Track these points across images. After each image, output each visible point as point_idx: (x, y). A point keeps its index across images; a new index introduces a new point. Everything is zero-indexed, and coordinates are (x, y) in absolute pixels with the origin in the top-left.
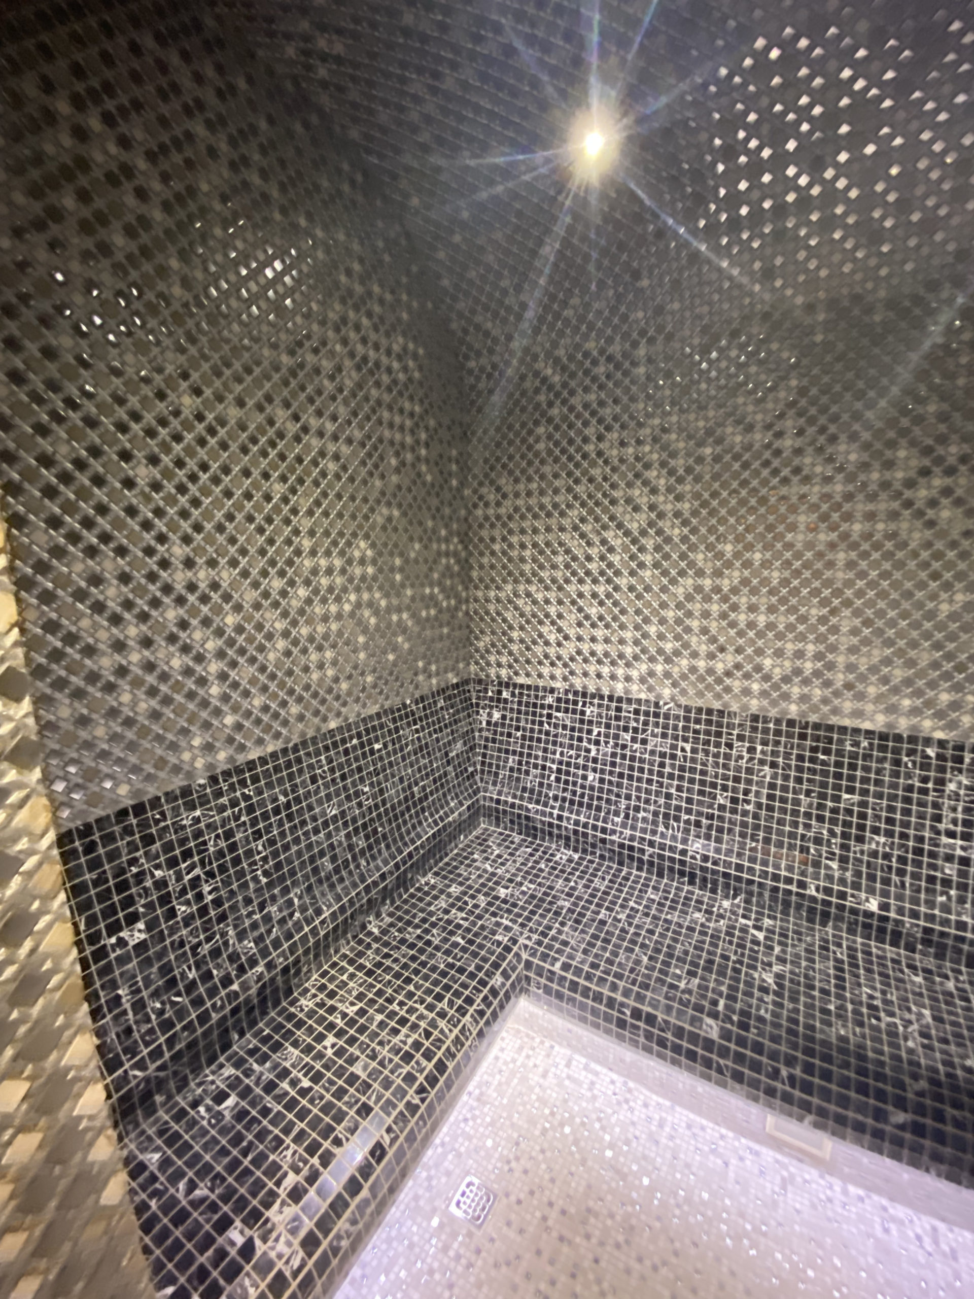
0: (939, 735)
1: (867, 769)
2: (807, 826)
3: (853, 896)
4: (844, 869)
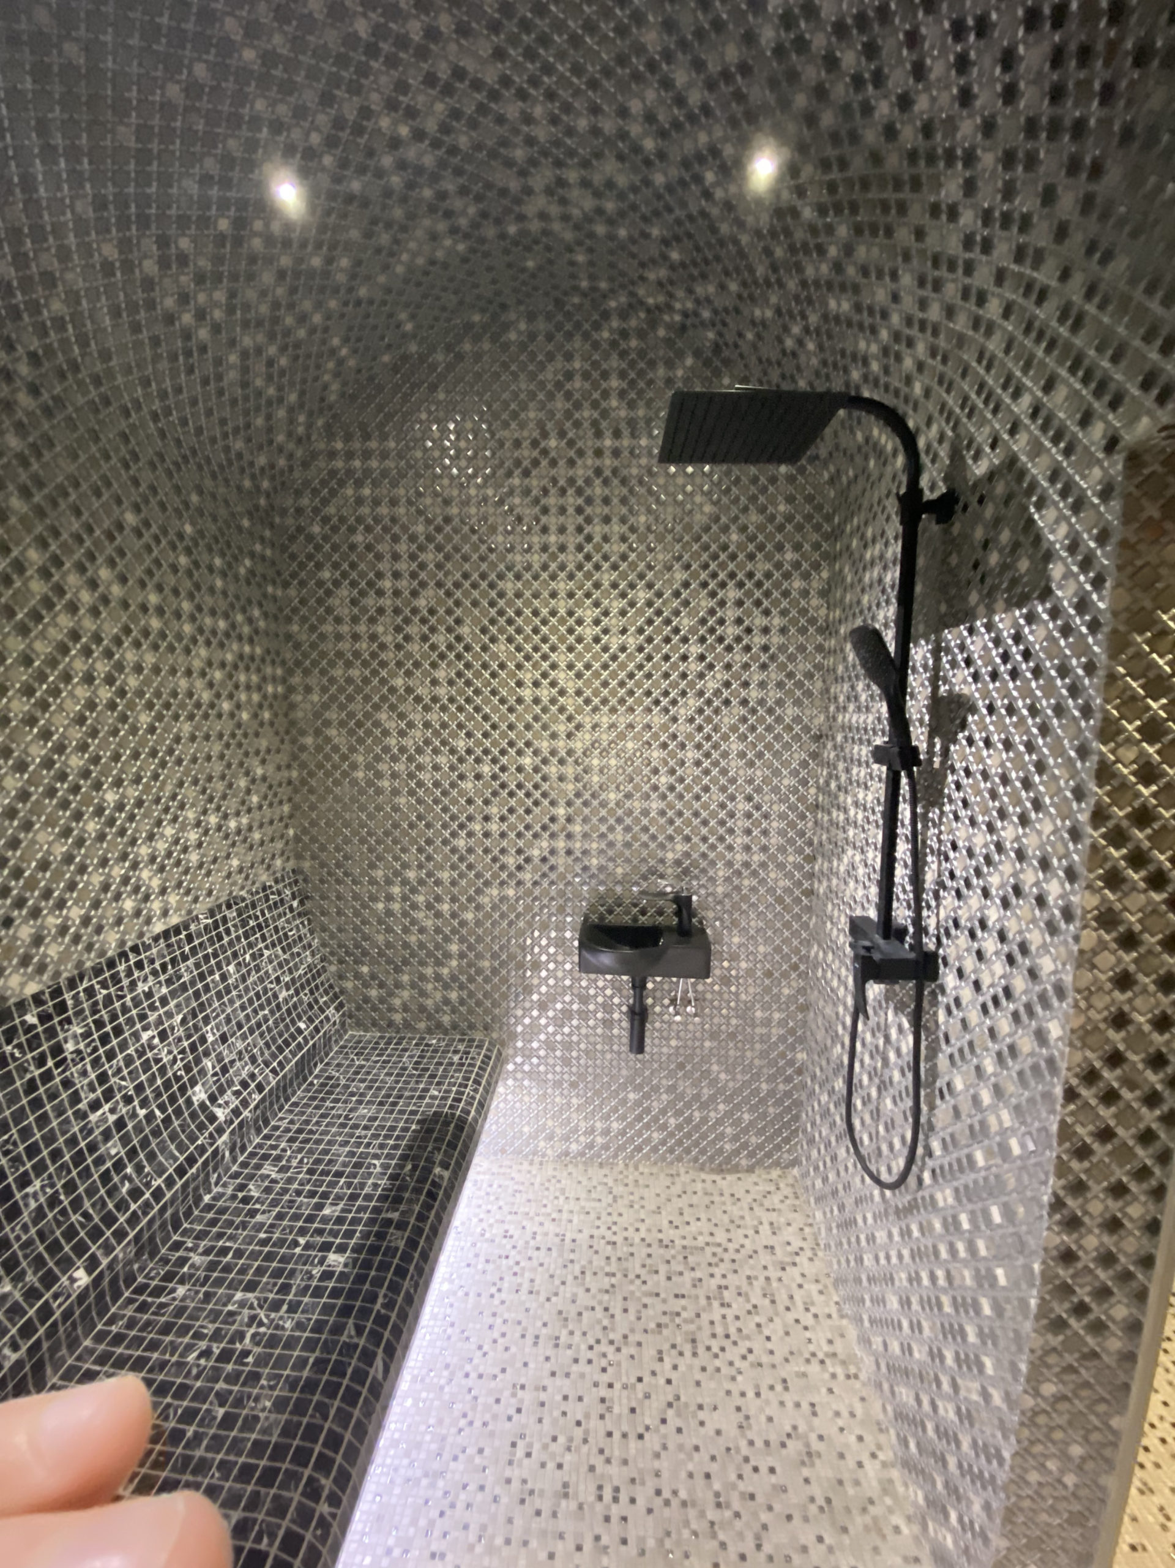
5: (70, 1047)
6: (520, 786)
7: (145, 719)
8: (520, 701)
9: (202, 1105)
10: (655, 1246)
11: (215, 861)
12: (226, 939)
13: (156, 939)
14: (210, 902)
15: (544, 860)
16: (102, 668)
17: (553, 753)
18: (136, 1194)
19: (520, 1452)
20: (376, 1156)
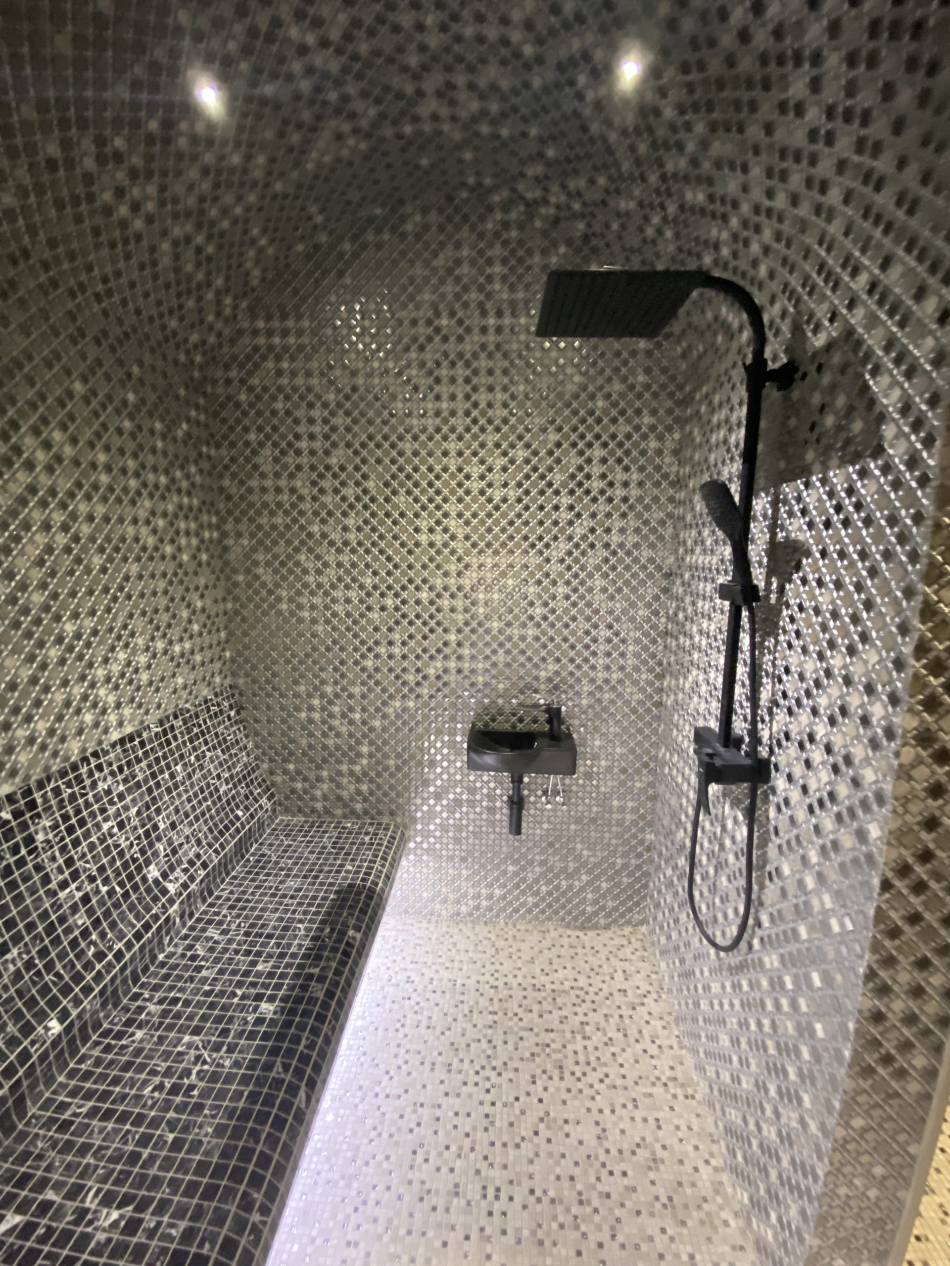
0: (3, 791)
6: (418, 616)
7: (97, 561)
8: (417, 545)
9: (156, 882)
10: (530, 989)
11: (162, 679)
12: (174, 744)
13: (114, 745)
14: (159, 714)
15: (438, 677)
16: (58, 517)
17: (446, 589)
18: (100, 956)
19: (420, 1158)
20: (301, 921)
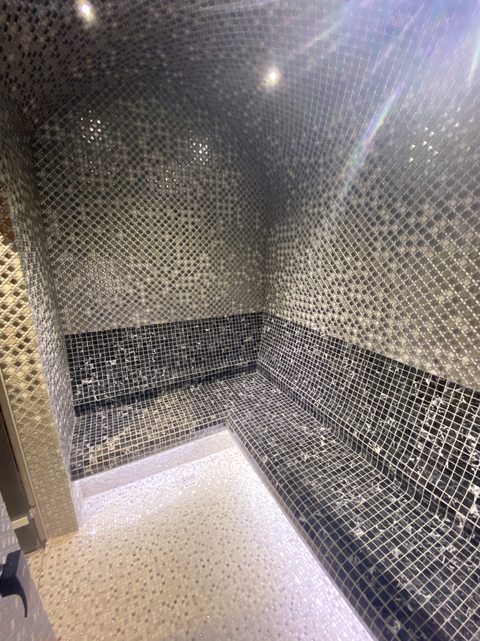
0: (433, 372)
1: (395, 383)
2: (363, 404)
3: (371, 443)
4: (373, 430)
5: (434, 403)
